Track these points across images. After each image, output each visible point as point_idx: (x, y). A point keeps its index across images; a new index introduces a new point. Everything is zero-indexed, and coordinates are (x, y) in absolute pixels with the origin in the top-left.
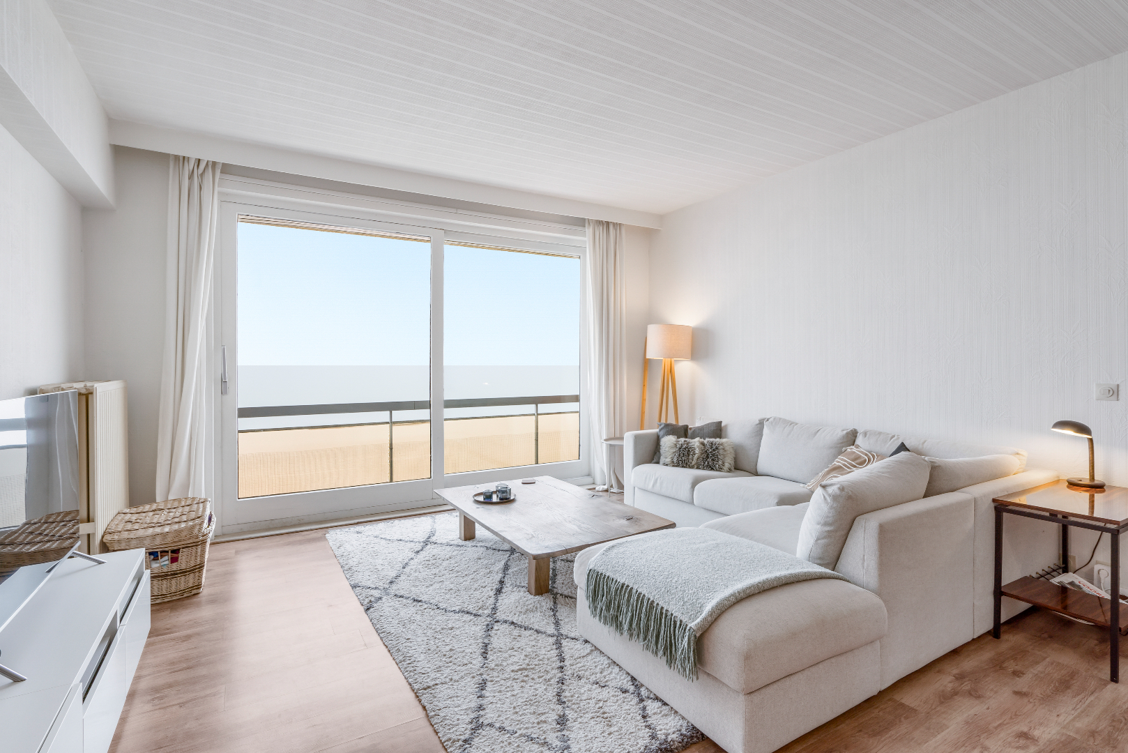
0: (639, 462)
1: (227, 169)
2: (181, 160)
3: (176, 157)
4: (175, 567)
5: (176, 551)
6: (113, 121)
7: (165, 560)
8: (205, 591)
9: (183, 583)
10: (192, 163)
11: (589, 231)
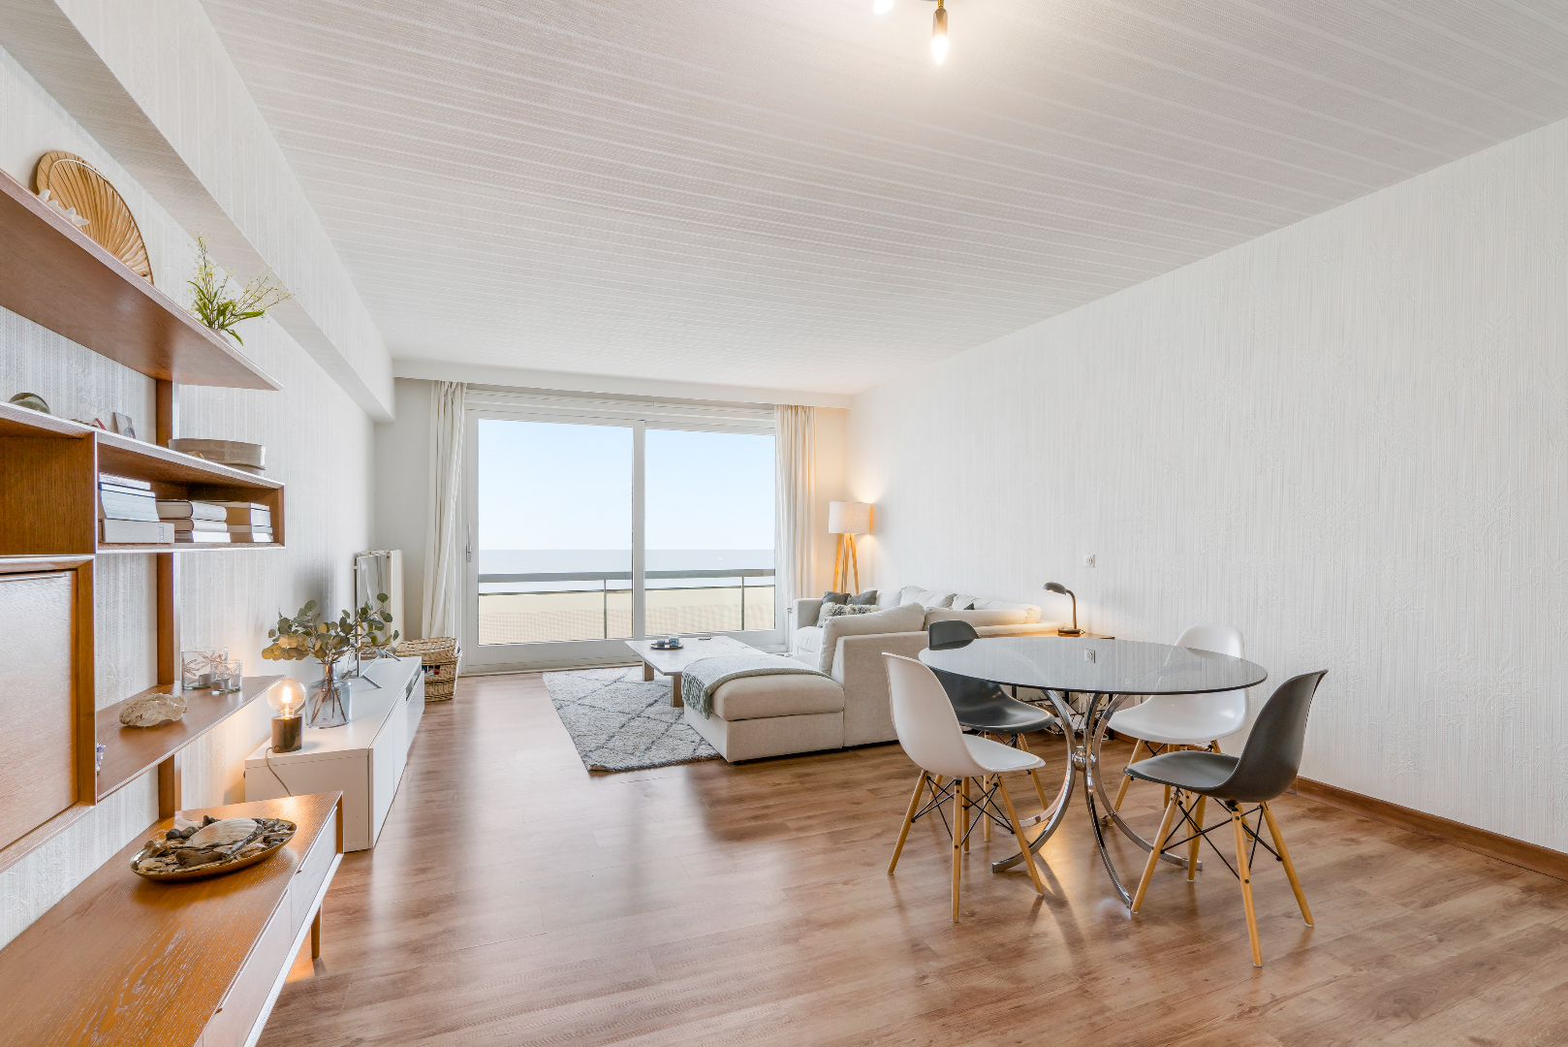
0: (801, 625)
1: (471, 387)
2: (439, 383)
3: (436, 382)
4: (437, 678)
5: (438, 667)
6: (396, 361)
7: (432, 672)
8: (456, 697)
9: (442, 690)
10: (447, 384)
11: (777, 414)
